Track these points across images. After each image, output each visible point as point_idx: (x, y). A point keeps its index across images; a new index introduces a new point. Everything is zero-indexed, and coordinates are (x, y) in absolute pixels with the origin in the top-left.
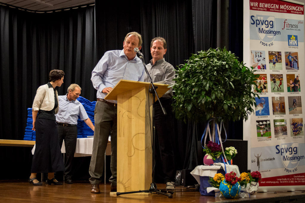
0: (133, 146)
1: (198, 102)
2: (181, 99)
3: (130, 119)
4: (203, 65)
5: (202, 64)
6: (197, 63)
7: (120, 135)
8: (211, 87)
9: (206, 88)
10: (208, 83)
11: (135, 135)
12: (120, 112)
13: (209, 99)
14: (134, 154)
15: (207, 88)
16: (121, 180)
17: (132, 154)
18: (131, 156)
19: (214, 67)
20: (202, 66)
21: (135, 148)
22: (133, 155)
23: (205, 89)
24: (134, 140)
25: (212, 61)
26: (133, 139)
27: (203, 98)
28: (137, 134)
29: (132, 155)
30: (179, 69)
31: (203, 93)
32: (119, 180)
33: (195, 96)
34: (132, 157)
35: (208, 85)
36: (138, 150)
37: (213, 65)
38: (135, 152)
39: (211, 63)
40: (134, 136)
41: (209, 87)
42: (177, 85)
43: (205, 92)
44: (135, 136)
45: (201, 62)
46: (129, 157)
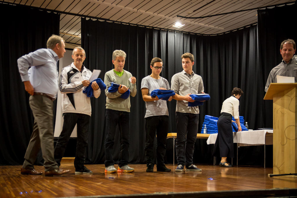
0: (286, 137)
3: (283, 114)
7: (275, 127)
11: (287, 127)
12: (275, 109)
16: (276, 165)
17: (285, 143)
18: (284, 145)
24: (286, 132)
26: (285, 130)
28: (289, 126)
32: (275, 165)
36: (290, 139)
38: (287, 141)
44: (287, 129)
46: (282, 145)
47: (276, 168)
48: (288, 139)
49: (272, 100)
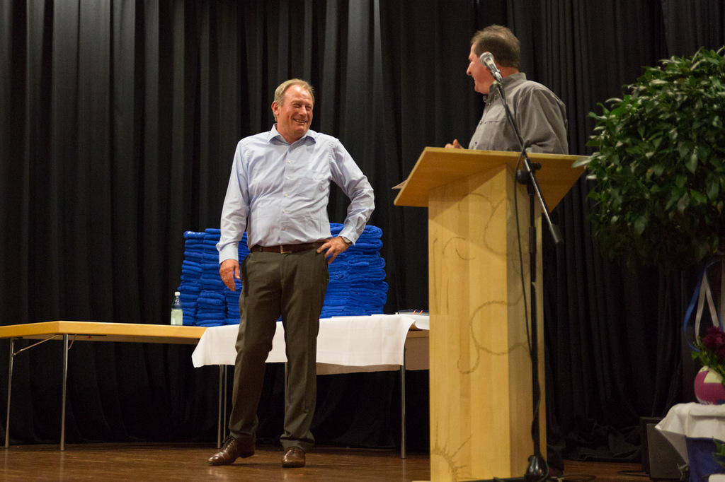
0: (475, 341)
1: (668, 207)
2: (615, 201)
3: (464, 259)
4: (678, 99)
5: (676, 96)
6: (658, 92)
7: (437, 308)
8: (704, 161)
9: (688, 166)
10: (695, 150)
11: (480, 308)
12: (436, 239)
13: (700, 199)
14: (477, 365)
15: (692, 166)
16: (441, 445)
17: (472, 365)
18: (468, 372)
19: (712, 102)
20: (675, 102)
21: (479, 348)
22: (474, 369)
23: (685, 167)
24: (476, 323)
25: (706, 88)
26: (472, 319)
27: (681, 196)
28: (485, 304)
29: (472, 367)
30: (606, 111)
31: (681, 181)
32: (436, 444)
33: (654, 189)
34: (472, 374)
35: (694, 157)
36: (489, 352)
37: (709, 99)
38: (478, 359)
39: (702, 90)
40: (477, 310)
41: (699, 162)
42: (600, 158)
43: (686, 179)
44: (479, 313)
45: (672, 90)
46: (463, 373)
47: (441, 458)
48: (483, 349)
49: (426, 209)
